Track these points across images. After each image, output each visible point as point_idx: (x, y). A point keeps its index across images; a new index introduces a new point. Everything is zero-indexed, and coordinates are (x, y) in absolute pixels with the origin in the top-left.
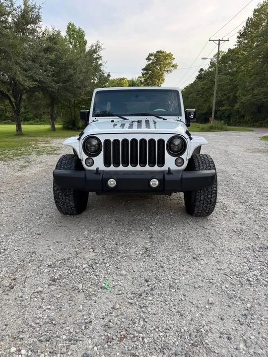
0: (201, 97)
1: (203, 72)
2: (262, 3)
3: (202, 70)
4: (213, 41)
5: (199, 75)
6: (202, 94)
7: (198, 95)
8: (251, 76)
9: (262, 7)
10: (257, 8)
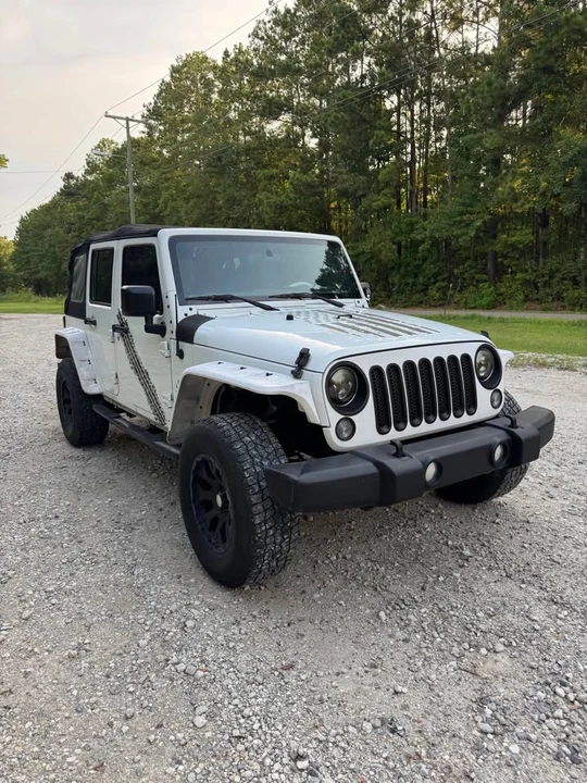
0: (77, 236)
1: (73, 182)
2: (184, 58)
3: (69, 176)
4: (114, 118)
5: (65, 186)
6: (80, 229)
7: (69, 232)
8: (187, 200)
9: (184, 66)
10: (175, 64)
